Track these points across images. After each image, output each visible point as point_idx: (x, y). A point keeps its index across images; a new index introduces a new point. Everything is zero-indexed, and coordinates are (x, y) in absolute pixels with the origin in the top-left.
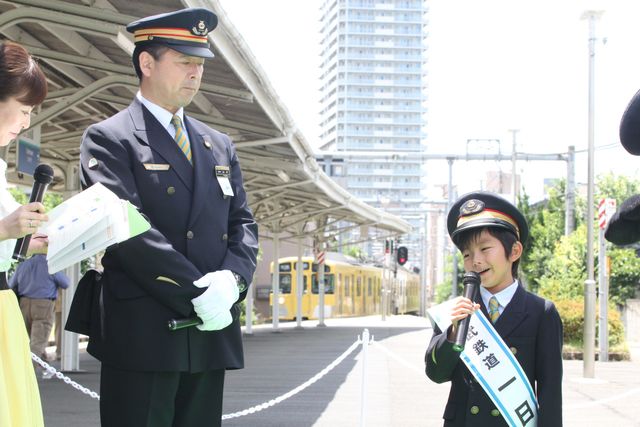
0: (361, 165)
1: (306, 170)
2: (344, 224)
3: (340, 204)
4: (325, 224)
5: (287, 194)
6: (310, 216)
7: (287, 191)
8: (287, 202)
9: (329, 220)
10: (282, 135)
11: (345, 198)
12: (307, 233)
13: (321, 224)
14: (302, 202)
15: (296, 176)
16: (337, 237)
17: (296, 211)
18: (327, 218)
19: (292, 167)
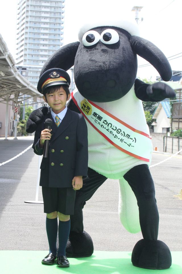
0: (33, 72)
1: (12, 71)
2: (26, 96)
3: (26, 87)
4: (19, 95)
5: (3, 82)
6: (12, 92)
7: (3, 80)
8: (2, 85)
9: (20, 94)
10: (3, 55)
11: (28, 84)
12: (11, 99)
13: (17, 96)
14: (9, 86)
15: (8, 74)
16: (23, 102)
17: (6, 90)
18: (19, 93)
19: (6, 70)
